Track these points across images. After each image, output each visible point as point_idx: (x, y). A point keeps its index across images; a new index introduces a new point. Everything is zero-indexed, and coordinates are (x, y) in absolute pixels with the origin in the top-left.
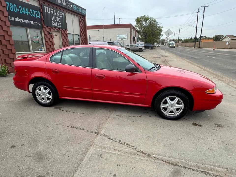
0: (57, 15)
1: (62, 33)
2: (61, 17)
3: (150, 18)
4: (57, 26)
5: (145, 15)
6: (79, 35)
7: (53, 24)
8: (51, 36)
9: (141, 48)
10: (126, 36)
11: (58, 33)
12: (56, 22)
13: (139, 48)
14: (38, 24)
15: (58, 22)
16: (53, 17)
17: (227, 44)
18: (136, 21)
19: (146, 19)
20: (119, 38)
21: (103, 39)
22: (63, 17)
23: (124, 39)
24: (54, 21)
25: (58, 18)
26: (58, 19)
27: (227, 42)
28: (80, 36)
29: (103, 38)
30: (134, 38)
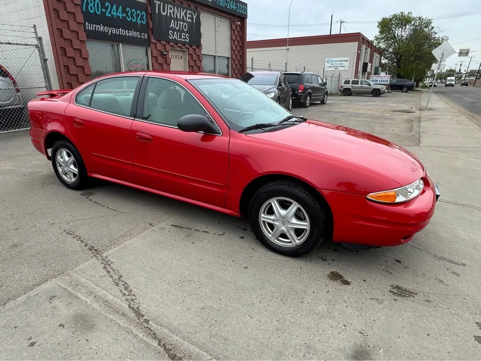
0: (181, 18)
1: (189, 54)
2: (190, 21)
3: (414, 19)
4: (179, 39)
5: (402, 13)
6: (228, 58)
7: (171, 37)
8: (166, 58)
9: (379, 90)
10: (347, 61)
11: (181, 54)
12: (178, 31)
13: (374, 89)
14: (141, 35)
15: (183, 31)
16: (173, 21)
18: (378, 27)
19: (403, 20)
20: (329, 65)
21: (286, 66)
22: (194, 22)
23: (341, 69)
24: (174, 30)
25: (182, 23)
26: (183, 25)
28: (230, 60)
29: (286, 64)
30: (365, 66)
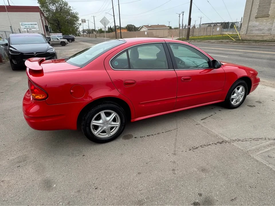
9: (64, 42)
10: (36, 24)
17: (146, 34)
23: (33, 30)
27: (146, 32)
30: (47, 28)
